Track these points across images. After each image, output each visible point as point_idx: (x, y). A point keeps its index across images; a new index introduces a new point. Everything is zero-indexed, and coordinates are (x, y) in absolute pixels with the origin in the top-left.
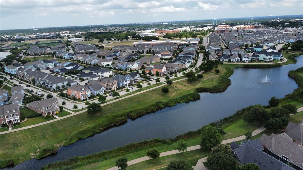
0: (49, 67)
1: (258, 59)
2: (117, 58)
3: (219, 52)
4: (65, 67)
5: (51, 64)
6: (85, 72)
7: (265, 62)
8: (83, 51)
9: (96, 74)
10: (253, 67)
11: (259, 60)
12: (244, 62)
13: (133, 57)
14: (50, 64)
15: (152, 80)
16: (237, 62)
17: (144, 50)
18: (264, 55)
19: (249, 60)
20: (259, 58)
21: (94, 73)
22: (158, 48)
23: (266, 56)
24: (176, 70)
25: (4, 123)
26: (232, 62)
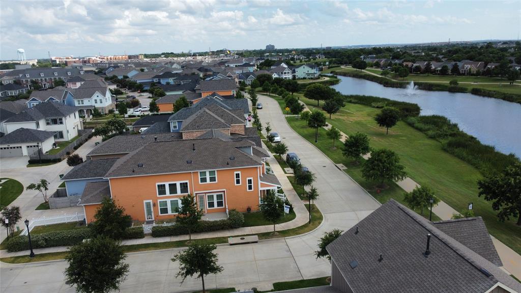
1: (294, 76)
18: (306, 67)
19: (291, 76)
20: (296, 74)
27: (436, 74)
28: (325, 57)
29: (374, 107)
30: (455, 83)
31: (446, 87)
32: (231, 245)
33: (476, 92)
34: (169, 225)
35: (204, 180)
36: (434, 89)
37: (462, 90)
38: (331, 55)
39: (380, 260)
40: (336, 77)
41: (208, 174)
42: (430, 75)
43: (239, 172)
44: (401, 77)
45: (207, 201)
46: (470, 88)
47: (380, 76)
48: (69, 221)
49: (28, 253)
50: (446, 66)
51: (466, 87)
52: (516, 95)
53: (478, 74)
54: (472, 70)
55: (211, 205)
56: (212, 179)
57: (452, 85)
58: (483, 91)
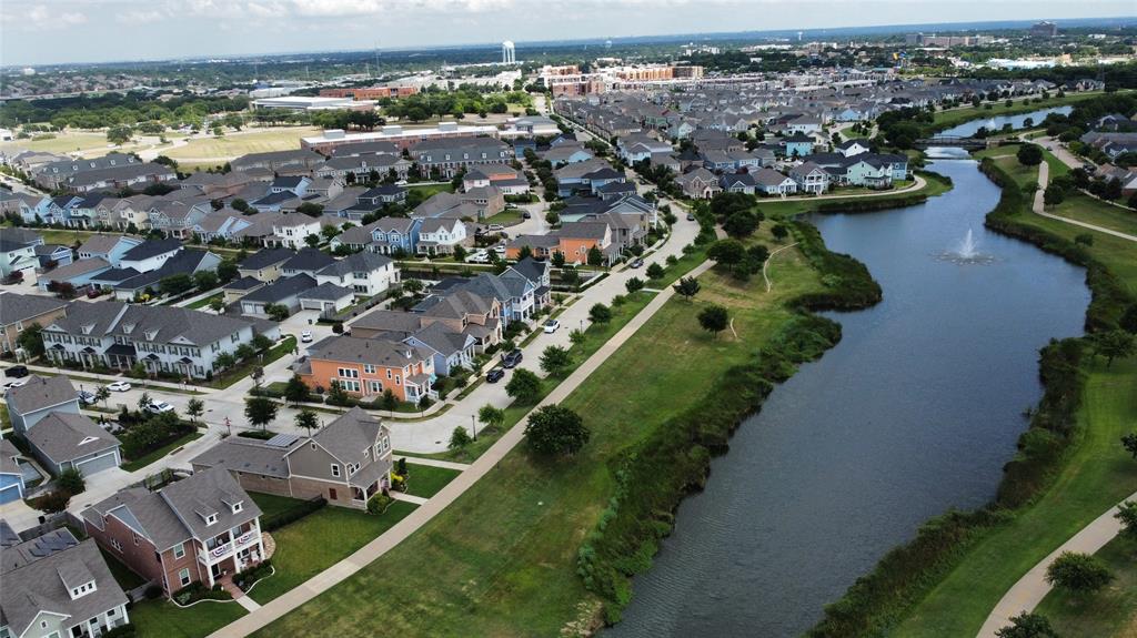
0: (16, 268)
1: (845, 180)
2: (312, 205)
3: (694, 163)
4: (125, 265)
5: (23, 252)
6: (259, 278)
7: (873, 188)
8: (102, 185)
9: (335, 281)
10: (851, 208)
11: (848, 183)
12: (810, 194)
13: (384, 197)
14: (17, 253)
15: (588, 283)
16: (789, 195)
17: (397, 169)
18: (866, 165)
19: (823, 184)
20: (848, 176)
21: (321, 280)
22: (448, 158)
23: (873, 170)
24: (639, 237)
25: (185, 580)
26: (772, 196)
35: (367, 371)
41: (369, 367)
43: (390, 370)
45: (372, 386)
55: (375, 390)
56: (373, 371)
57: (1080, 245)
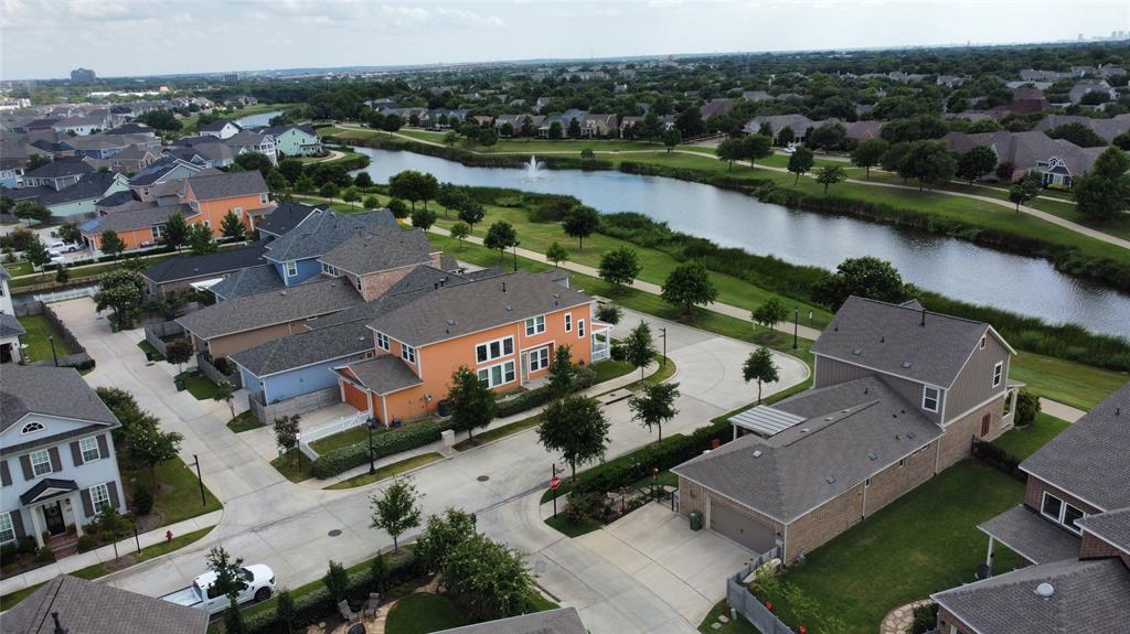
27: (541, 138)
28: (259, 102)
29: (502, 206)
30: (588, 153)
31: (577, 160)
32: (608, 404)
33: (628, 168)
34: (513, 397)
35: (531, 331)
36: (558, 165)
37: (604, 166)
38: (269, 97)
39: (883, 341)
40: (352, 150)
41: (535, 322)
42: (531, 139)
43: (569, 314)
44: (485, 145)
45: (529, 362)
46: (617, 162)
47: (444, 146)
48: (347, 428)
49: (365, 469)
50: (558, 124)
51: (610, 160)
52: (693, 170)
53: (612, 135)
54: (601, 129)
55: (534, 366)
56: (541, 328)
57: (587, 159)
58: (640, 167)
